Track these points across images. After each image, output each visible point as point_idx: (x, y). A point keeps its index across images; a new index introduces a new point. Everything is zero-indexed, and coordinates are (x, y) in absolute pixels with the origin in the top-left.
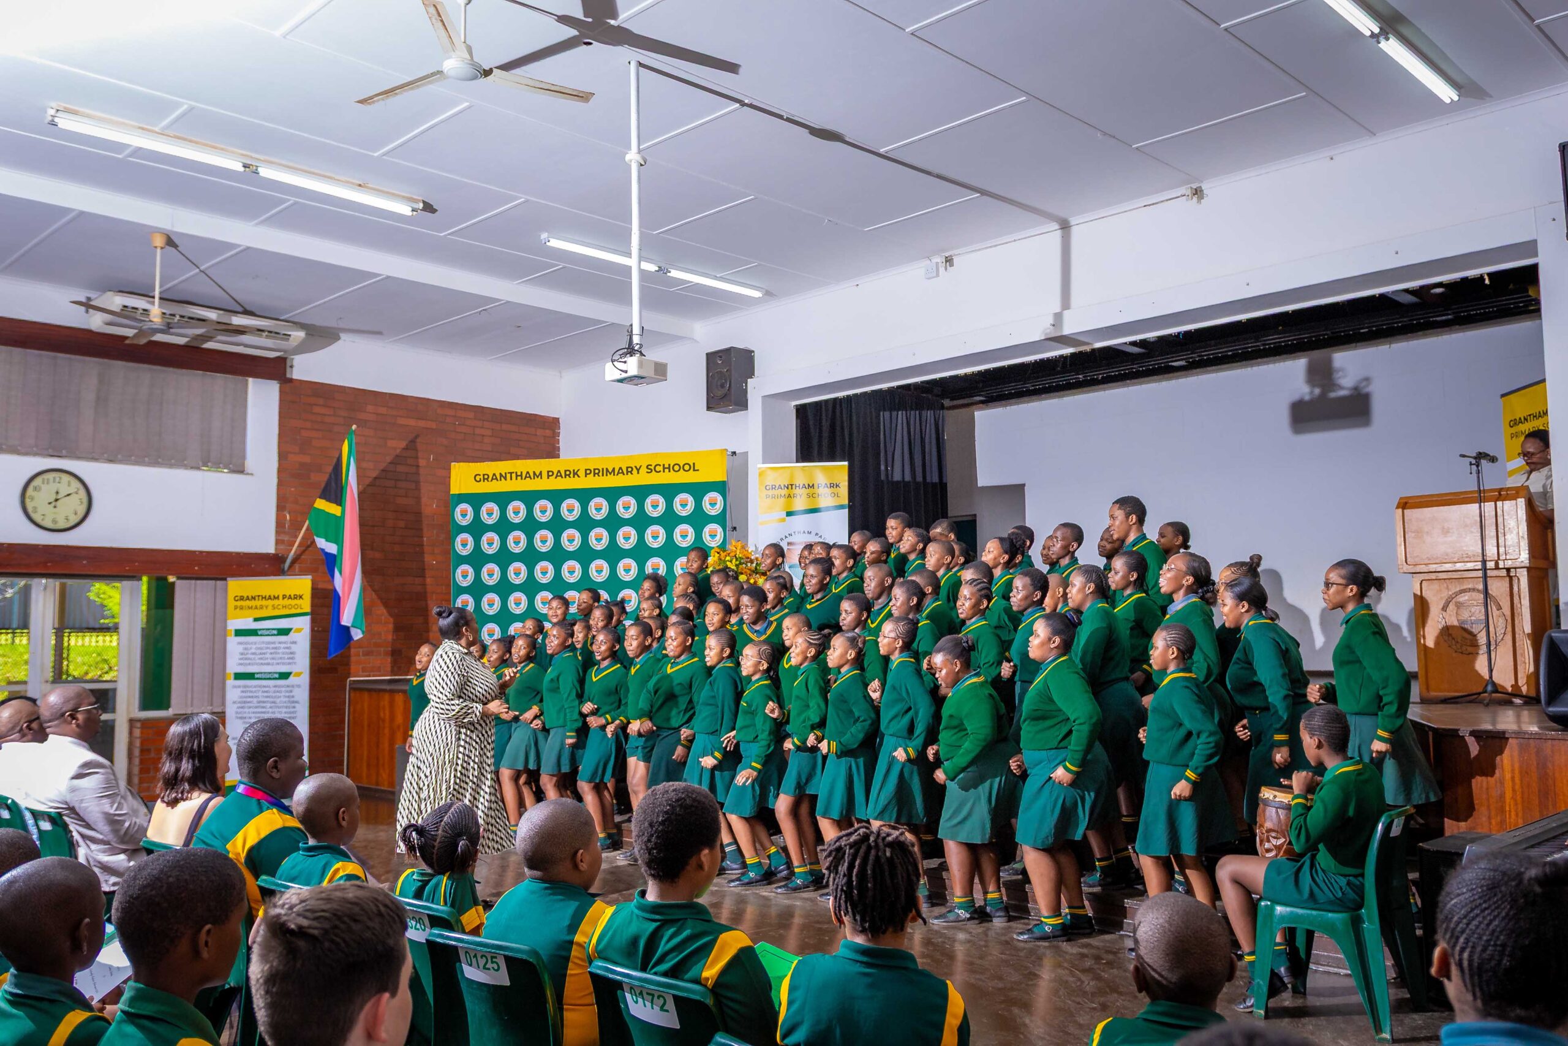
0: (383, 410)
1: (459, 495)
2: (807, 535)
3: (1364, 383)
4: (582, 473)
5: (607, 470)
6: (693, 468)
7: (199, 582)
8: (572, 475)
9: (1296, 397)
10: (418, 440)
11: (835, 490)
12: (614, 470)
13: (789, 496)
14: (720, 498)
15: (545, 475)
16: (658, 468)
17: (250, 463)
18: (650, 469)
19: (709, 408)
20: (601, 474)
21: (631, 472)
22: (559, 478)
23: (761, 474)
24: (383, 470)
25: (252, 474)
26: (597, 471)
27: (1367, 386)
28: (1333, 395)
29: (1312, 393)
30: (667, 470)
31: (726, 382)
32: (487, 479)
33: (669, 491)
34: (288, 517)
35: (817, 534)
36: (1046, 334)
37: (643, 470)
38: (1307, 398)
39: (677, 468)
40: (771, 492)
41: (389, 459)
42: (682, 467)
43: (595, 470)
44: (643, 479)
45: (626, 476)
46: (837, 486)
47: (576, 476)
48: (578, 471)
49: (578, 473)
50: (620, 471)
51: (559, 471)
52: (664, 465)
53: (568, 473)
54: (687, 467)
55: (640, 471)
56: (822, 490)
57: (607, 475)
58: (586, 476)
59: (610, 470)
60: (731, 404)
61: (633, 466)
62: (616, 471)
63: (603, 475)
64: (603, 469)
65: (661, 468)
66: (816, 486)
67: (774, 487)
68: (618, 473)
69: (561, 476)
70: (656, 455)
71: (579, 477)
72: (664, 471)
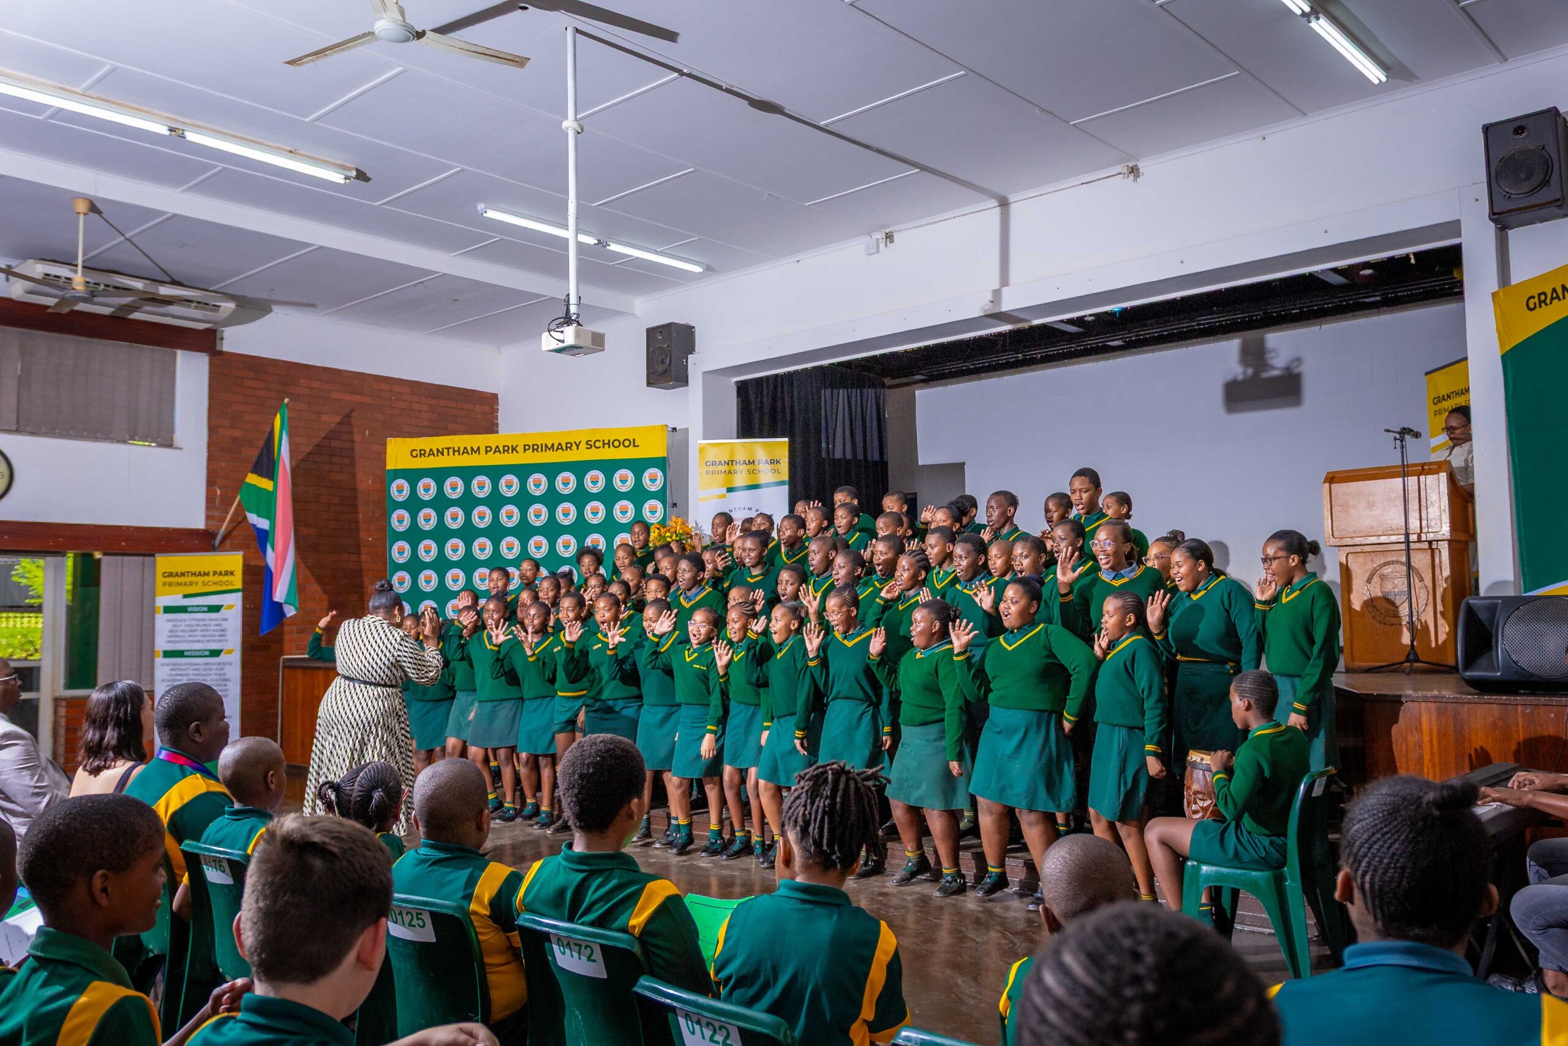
0: (316, 384)
1: (395, 470)
3: (1295, 364)
4: (520, 449)
5: (546, 446)
6: (633, 443)
7: (126, 558)
8: (510, 451)
9: (1229, 377)
10: (354, 414)
11: (776, 466)
12: (553, 446)
13: (730, 472)
14: (660, 474)
15: (483, 450)
16: (598, 444)
17: (179, 437)
18: (590, 445)
19: (649, 384)
20: (539, 450)
21: (570, 448)
22: (497, 454)
23: (702, 450)
24: (316, 446)
25: (181, 449)
26: (536, 447)
27: (1299, 365)
28: (1265, 375)
29: (1245, 373)
30: (606, 446)
31: (666, 356)
32: (424, 455)
33: (609, 467)
34: (219, 492)
36: (985, 311)
37: (583, 446)
38: (1240, 377)
39: (616, 444)
41: (323, 434)
42: (622, 443)
43: (533, 445)
44: (583, 455)
45: (565, 452)
46: (778, 462)
47: (514, 452)
48: (517, 446)
49: (517, 449)
50: (560, 447)
51: (497, 447)
52: (603, 440)
53: (506, 448)
54: (627, 443)
55: (580, 447)
56: (763, 467)
57: (546, 451)
58: (524, 452)
59: (549, 446)
60: (671, 379)
61: (572, 442)
62: (556, 447)
63: (542, 451)
64: (542, 445)
65: (601, 444)
66: (756, 462)
67: (714, 463)
68: (557, 449)
69: (499, 451)
70: (596, 431)
71: (517, 452)
72: (603, 447)
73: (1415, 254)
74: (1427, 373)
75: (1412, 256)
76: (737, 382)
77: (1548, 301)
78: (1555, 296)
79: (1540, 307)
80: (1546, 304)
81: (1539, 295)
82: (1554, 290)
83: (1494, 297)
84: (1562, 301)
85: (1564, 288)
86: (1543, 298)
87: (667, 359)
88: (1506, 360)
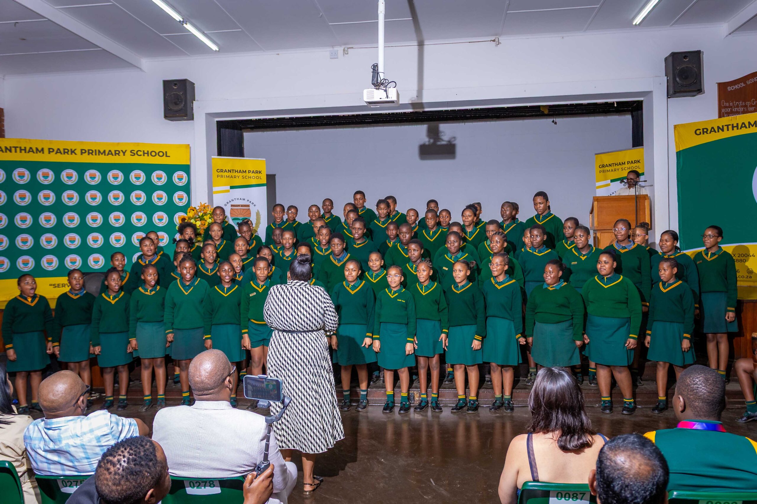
2: (242, 201)
3: (453, 139)
4: (78, 152)
5: (99, 151)
6: (166, 154)
8: (70, 153)
9: (422, 143)
12: (104, 151)
13: (232, 177)
15: (46, 151)
16: (139, 153)
18: (133, 153)
19: (166, 117)
21: (118, 154)
22: (59, 154)
26: (91, 152)
27: (455, 140)
28: (439, 143)
29: (429, 141)
30: (146, 155)
33: (149, 169)
35: (248, 201)
36: (412, 101)
37: (128, 153)
38: (427, 143)
39: (153, 154)
40: (220, 174)
42: (157, 154)
43: (89, 150)
44: (128, 159)
45: (114, 157)
47: (73, 154)
48: (75, 150)
49: (75, 152)
50: (110, 153)
51: (59, 149)
52: (144, 151)
53: (66, 151)
54: (161, 154)
55: (126, 154)
56: (251, 175)
57: (99, 155)
58: (82, 154)
59: (102, 151)
60: (186, 115)
61: (120, 150)
62: (107, 153)
63: (96, 155)
64: (96, 150)
65: (142, 153)
66: (247, 172)
67: (222, 171)
68: (108, 154)
69: (60, 152)
70: (138, 144)
71: (76, 154)
72: (144, 155)
73: (617, 103)
74: (596, 154)
75: (615, 103)
76: (218, 122)
77: (709, 132)
78: (713, 130)
79: (703, 134)
80: (707, 133)
81: (703, 129)
82: (713, 128)
83: (675, 127)
84: (717, 133)
85: (719, 128)
86: (705, 130)
87: (181, 102)
88: (679, 154)
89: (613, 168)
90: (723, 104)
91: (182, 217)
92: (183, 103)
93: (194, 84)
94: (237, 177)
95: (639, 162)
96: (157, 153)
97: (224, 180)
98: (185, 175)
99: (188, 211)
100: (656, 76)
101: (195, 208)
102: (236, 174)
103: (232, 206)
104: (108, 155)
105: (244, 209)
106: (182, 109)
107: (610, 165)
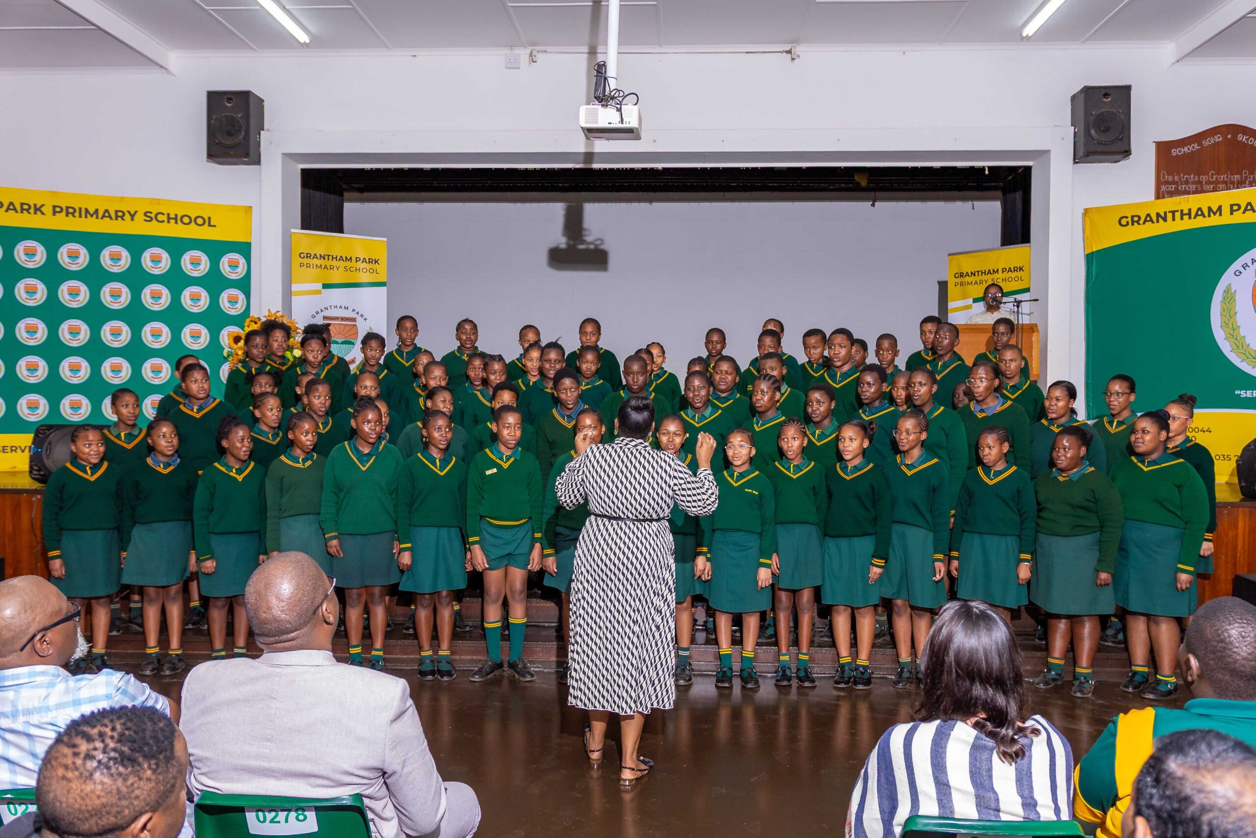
2: (343, 310)
4: (48, 210)
5: (87, 211)
6: (208, 222)
8: (32, 211)
11: (375, 266)
12: (96, 211)
13: (326, 267)
16: (160, 217)
18: (149, 217)
19: (211, 157)
20: (77, 214)
21: (122, 217)
22: (11, 212)
23: (296, 239)
26: (71, 211)
30: (172, 221)
33: (176, 247)
35: (354, 310)
37: (140, 217)
39: (186, 220)
40: (305, 261)
43: (68, 208)
44: (139, 227)
45: (114, 221)
46: (376, 262)
47: (38, 212)
48: (43, 205)
49: (42, 209)
50: (107, 214)
51: (11, 203)
52: (168, 214)
53: (26, 207)
54: (200, 221)
55: (135, 218)
56: (360, 265)
57: (86, 217)
58: (54, 215)
59: (92, 212)
60: (247, 155)
61: (124, 210)
62: (100, 215)
63: (80, 216)
64: (80, 209)
65: (165, 218)
66: (354, 260)
67: (308, 256)
68: (104, 216)
69: (15, 209)
70: (158, 201)
71: (43, 214)
72: (169, 222)
73: (990, 168)
74: (950, 255)
75: (987, 169)
76: (304, 171)
77: (1141, 222)
78: (1148, 219)
79: (1133, 224)
80: (1139, 224)
81: (1133, 217)
82: (1148, 215)
83: (1086, 211)
84: (1156, 224)
85: (1158, 215)
86: (1136, 219)
87: (239, 131)
88: (1090, 258)
89: (977, 278)
90: (1164, 178)
91: (235, 335)
92: (243, 133)
93: (263, 101)
94: (335, 269)
95: (1021, 269)
96: (193, 219)
97: (313, 271)
98: (242, 261)
99: (246, 324)
100: (1056, 126)
101: (259, 319)
102: (335, 263)
103: (325, 318)
104: (102, 218)
105: (346, 325)
106: (239, 144)
107: (973, 274)
